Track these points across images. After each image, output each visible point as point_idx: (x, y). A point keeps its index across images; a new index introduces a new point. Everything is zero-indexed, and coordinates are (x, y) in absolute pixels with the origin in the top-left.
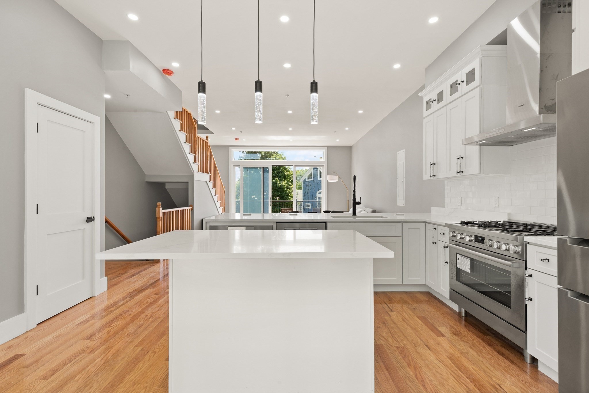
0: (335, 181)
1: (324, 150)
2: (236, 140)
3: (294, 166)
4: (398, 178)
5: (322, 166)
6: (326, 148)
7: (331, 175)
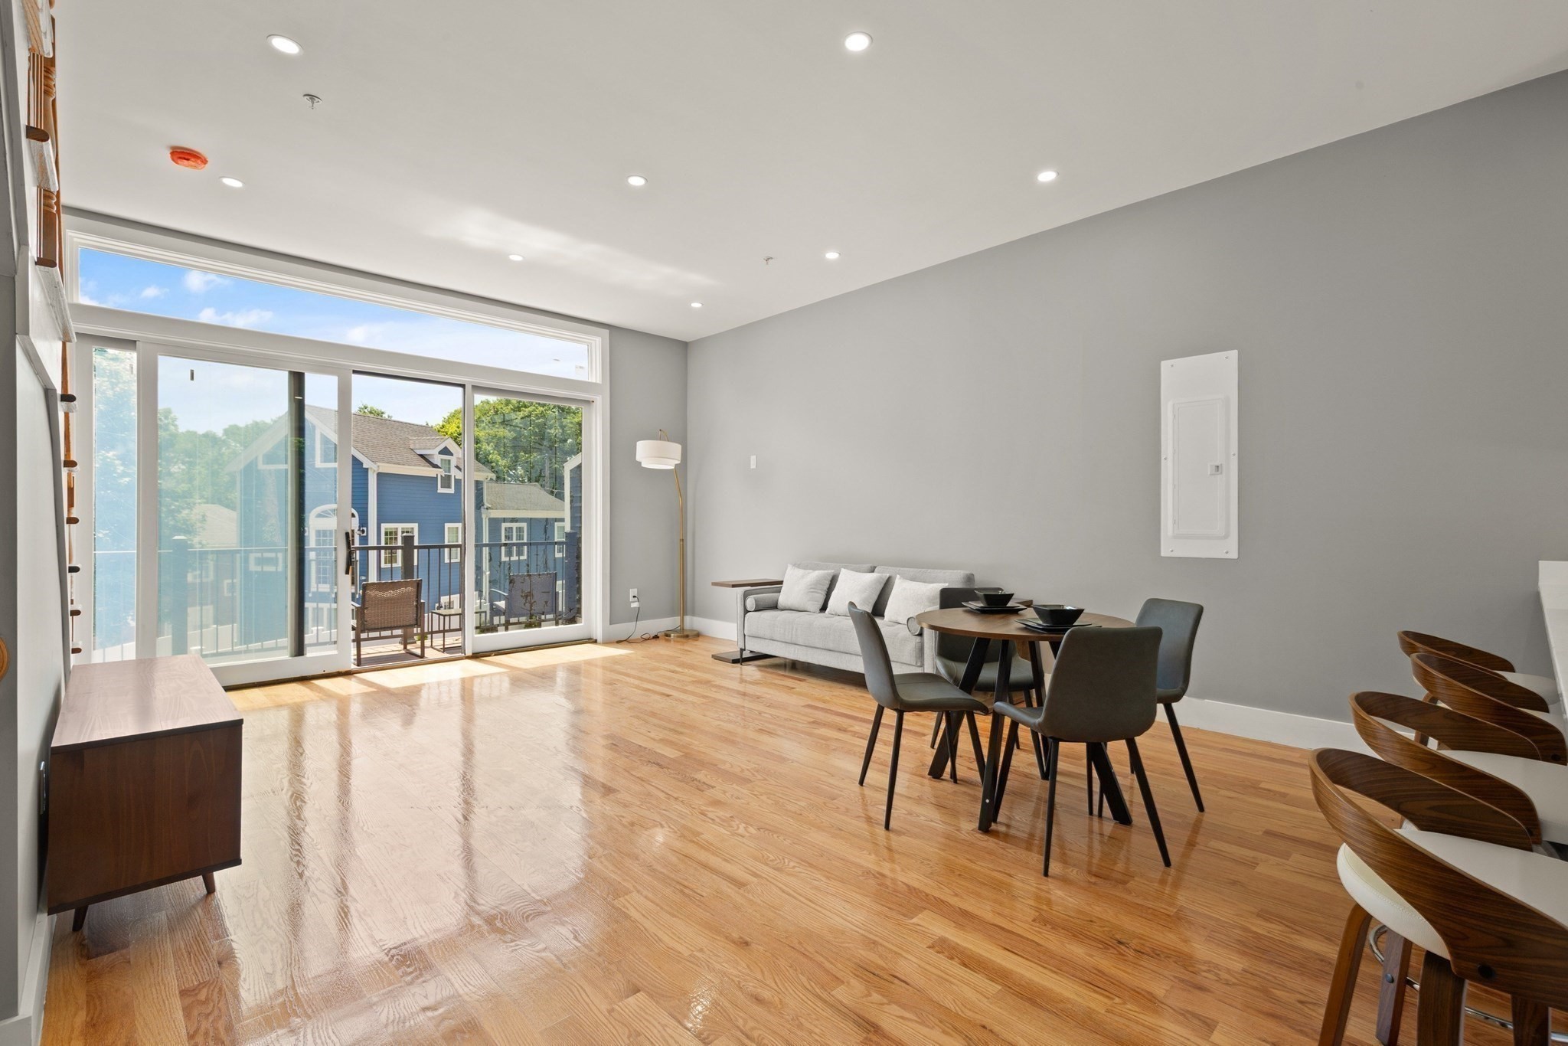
1: (595, 341)
2: (179, 161)
3: (468, 388)
4: (1170, 458)
5: (588, 402)
6: (606, 332)
7: (657, 440)
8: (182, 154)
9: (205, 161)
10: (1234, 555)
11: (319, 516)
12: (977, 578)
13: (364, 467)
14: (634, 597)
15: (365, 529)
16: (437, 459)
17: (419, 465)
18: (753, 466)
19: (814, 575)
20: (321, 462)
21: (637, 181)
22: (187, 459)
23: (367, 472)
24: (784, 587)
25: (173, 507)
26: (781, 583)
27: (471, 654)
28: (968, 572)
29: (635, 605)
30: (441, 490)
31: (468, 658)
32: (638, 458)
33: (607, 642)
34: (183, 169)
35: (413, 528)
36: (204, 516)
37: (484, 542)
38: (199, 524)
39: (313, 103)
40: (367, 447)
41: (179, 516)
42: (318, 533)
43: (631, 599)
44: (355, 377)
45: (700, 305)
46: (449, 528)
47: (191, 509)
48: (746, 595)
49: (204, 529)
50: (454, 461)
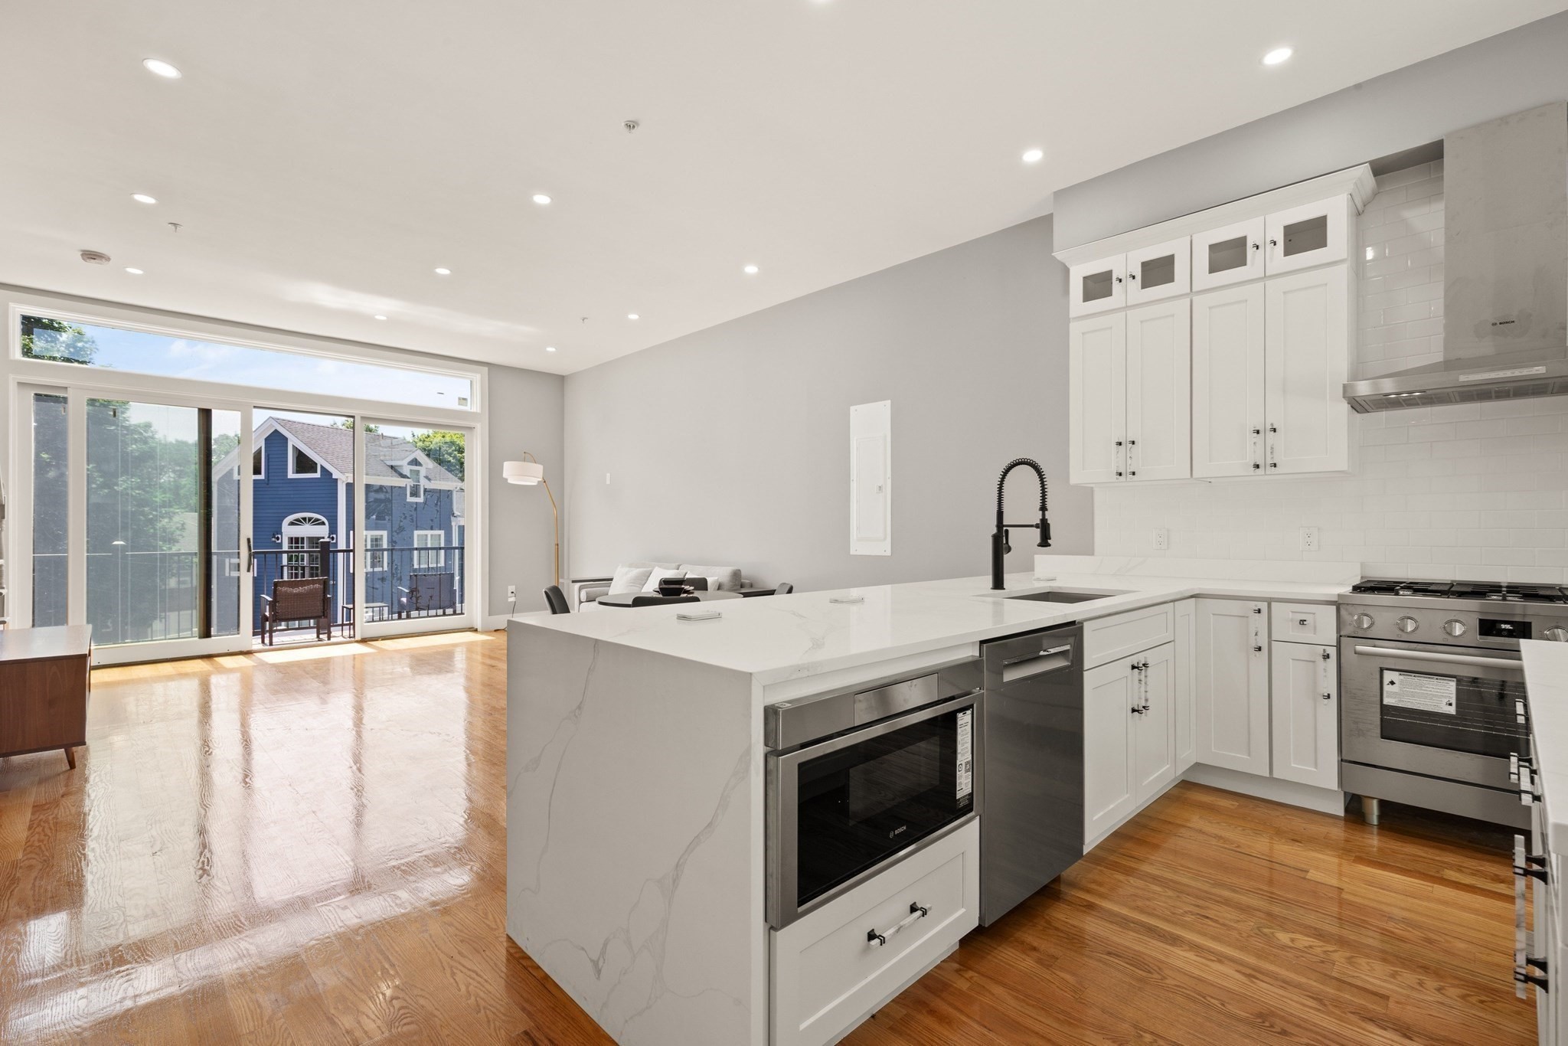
0: (533, 482)
1: (477, 378)
2: (88, 260)
3: (358, 419)
4: (855, 480)
5: (471, 429)
6: (486, 369)
7: (521, 461)
8: (90, 255)
9: (108, 259)
10: (888, 553)
11: (292, 524)
12: (743, 573)
13: (333, 477)
14: (512, 592)
15: (335, 536)
16: (406, 470)
17: (388, 476)
18: (608, 482)
19: (635, 572)
20: (293, 473)
21: (443, 271)
22: (178, 468)
23: (337, 482)
24: (613, 582)
25: (151, 516)
26: (611, 580)
27: (360, 639)
28: (737, 568)
29: (512, 599)
30: (410, 499)
31: (357, 642)
32: (505, 475)
33: (486, 632)
34: (92, 265)
35: (382, 536)
36: (183, 525)
37: (454, 546)
38: (178, 532)
39: (176, 228)
40: (337, 458)
41: (159, 525)
42: (291, 540)
43: (510, 594)
44: (255, 410)
45: (554, 350)
46: (418, 536)
47: (170, 518)
48: (580, 589)
49: (183, 537)
50: (423, 471)
